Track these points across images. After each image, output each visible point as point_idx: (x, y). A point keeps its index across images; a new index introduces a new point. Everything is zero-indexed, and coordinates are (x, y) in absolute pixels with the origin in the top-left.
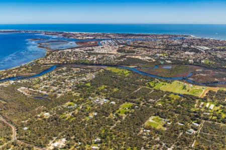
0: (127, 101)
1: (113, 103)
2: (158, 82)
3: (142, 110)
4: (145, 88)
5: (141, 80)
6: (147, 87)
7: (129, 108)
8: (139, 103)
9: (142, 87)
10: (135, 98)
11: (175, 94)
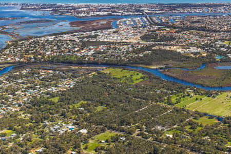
0: (110, 128)
1: (84, 131)
2: (189, 95)
3: (130, 144)
4: (158, 106)
5: (159, 92)
6: (162, 104)
7: (107, 141)
8: (130, 133)
9: (154, 103)
10: (129, 124)
11: (211, 117)
